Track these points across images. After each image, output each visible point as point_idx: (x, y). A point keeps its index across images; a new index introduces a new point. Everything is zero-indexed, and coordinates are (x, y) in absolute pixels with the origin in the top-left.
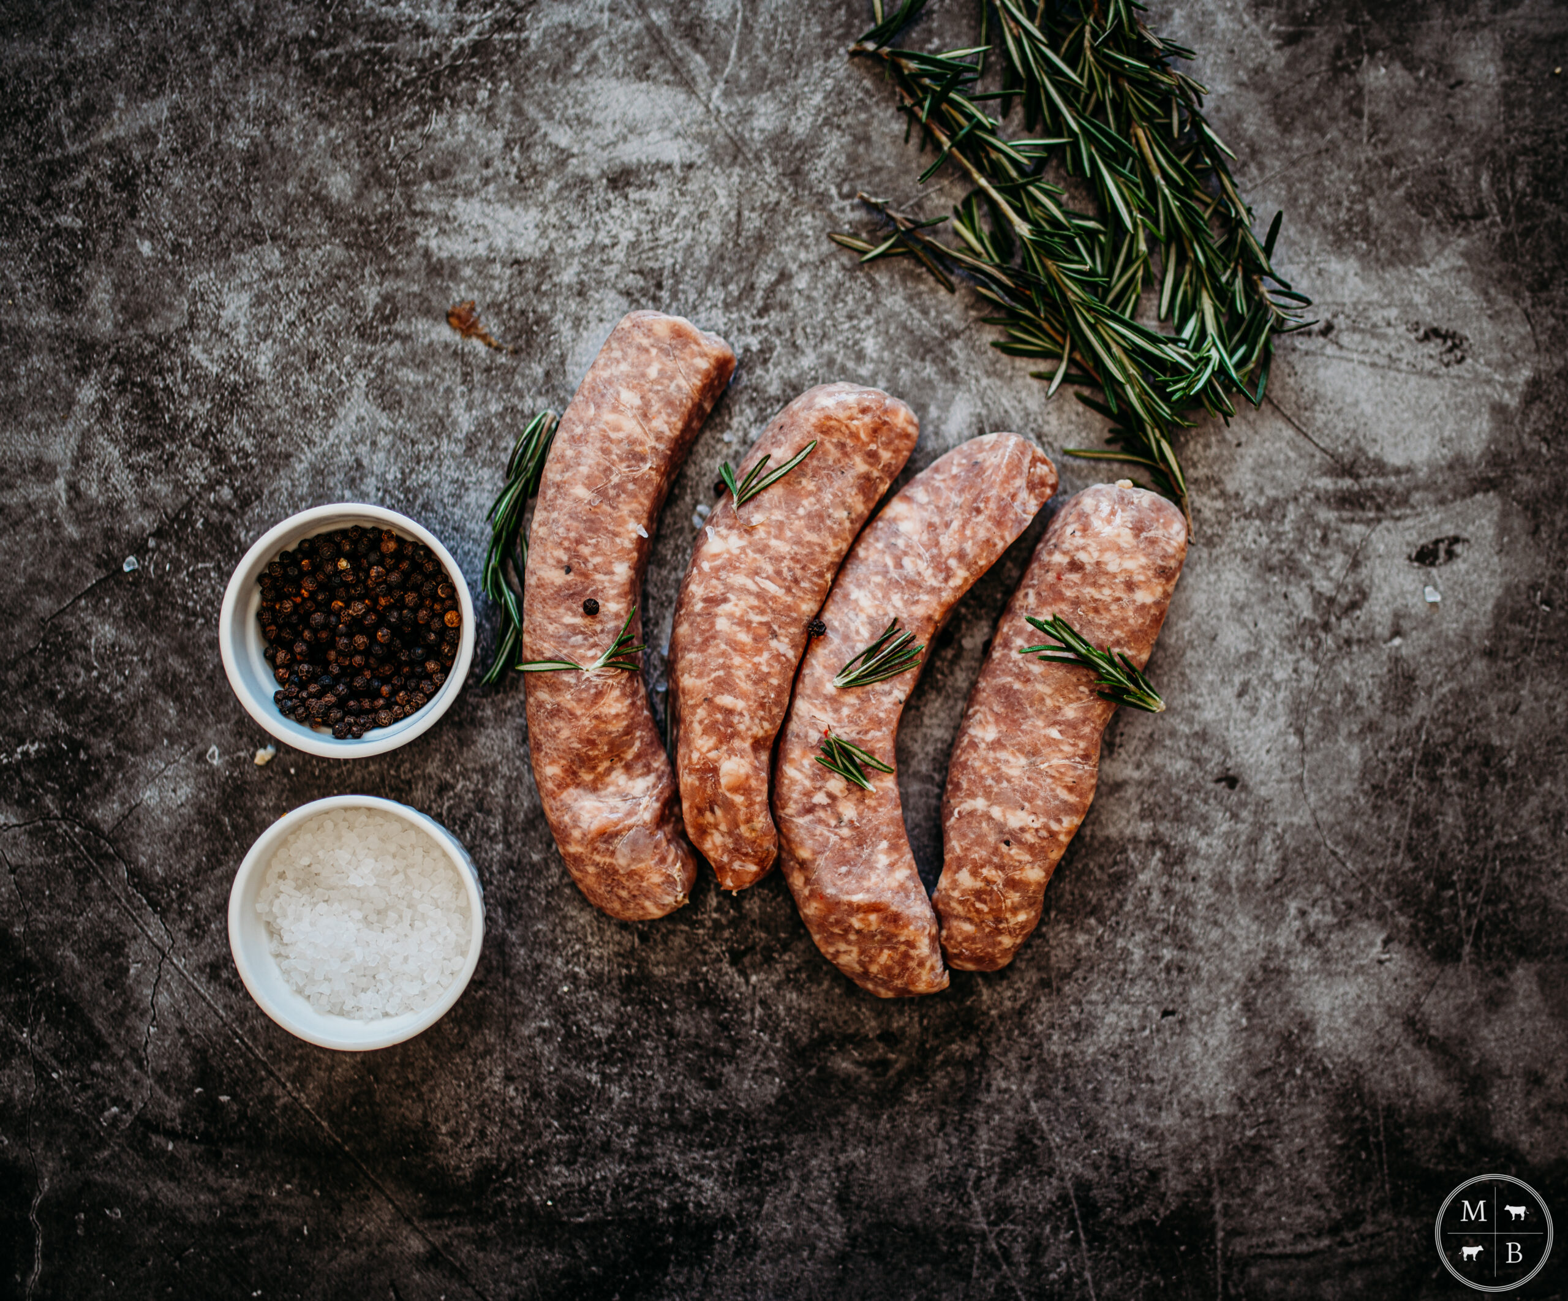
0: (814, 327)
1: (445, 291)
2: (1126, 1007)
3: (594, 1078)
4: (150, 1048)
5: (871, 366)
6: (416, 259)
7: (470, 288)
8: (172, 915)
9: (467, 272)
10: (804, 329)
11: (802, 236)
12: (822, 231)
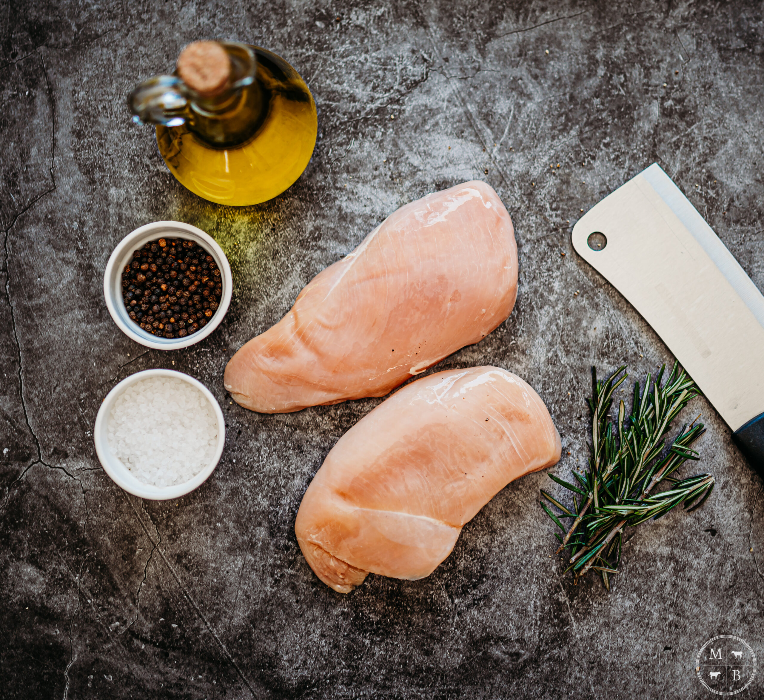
0: (530, 273)
1: (346, 229)
2: (646, 642)
3: (367, 642)
4: (140, 594)
5: (556, 296)
6: (334, 210)
7: (360, 229)
8: (162, 527)
9: (359, 221)
10: (524, 273)
11: (529, 226)
12: (540, 225)
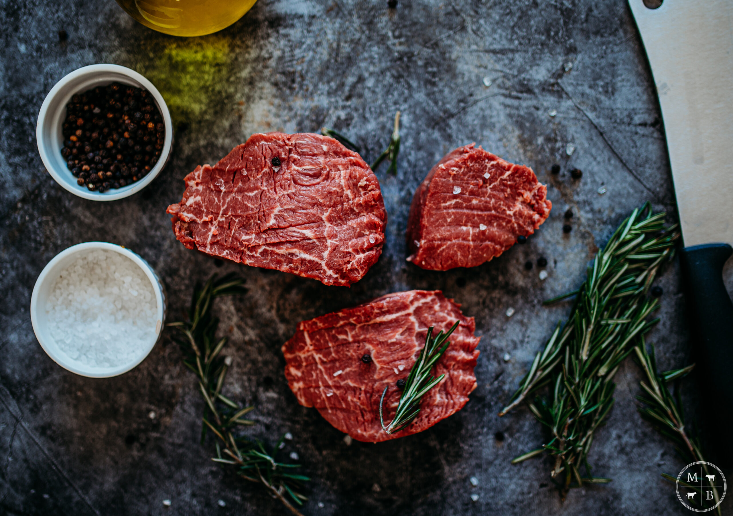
0: (375, 108)
2: (521, 482)
4: (9, 469)
6: (164, 60)
8: (23, 400)
9: (191, 69)
10: (370, 108)
11: (372, 58)
12: (383, 55)
